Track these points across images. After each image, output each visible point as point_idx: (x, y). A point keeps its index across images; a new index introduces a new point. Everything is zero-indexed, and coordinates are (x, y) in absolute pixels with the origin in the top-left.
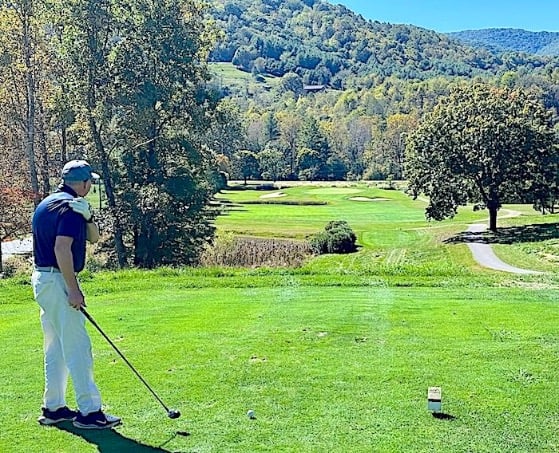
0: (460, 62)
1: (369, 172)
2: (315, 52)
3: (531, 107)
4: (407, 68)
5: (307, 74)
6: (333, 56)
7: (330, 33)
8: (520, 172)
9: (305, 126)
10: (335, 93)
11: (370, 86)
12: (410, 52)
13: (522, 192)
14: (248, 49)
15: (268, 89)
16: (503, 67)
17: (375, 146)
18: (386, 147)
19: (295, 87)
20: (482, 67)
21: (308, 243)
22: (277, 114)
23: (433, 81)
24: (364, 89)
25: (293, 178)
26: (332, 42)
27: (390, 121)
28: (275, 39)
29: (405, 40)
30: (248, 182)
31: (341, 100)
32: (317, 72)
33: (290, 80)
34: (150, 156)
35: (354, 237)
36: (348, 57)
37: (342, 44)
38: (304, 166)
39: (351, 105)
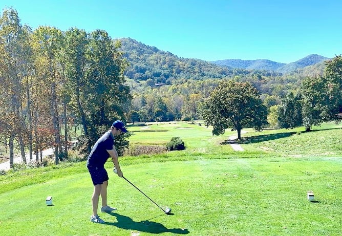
0: (216, 73)
1: (184, 117)
2: (160, 71)
3: (252, 89)
4: (196, 76)
5: (156, 79)
6: (166, 72)
7: (164, 63)
8: (249, 115)
9: (157, 100)
10: (168, 86)
11: (182, 83)
12: (197, 69)
13: (250, 123)
14: (132, 70)
15: (141, 85)
16: (234, 74)
17: (185, 107)
18: (190, 107)
19: (151, 84)
20: (226, 74)
21: (165, 146)
22: (145, 95)
23: (206, 81)
24: (179, 84)
25: (152, 121)
26: (165, 66)
27: (191, 96)
28: (143, 65)
29: (194, 65)
30: (135, 123)
31: (171, 89)
32: (160, 78)
33: (150, 82)
34: (101, 113)
35: (183, 143)
36: (172, 72)
37: (170, 67)
38: (157, 116)
39: (174, 91)
